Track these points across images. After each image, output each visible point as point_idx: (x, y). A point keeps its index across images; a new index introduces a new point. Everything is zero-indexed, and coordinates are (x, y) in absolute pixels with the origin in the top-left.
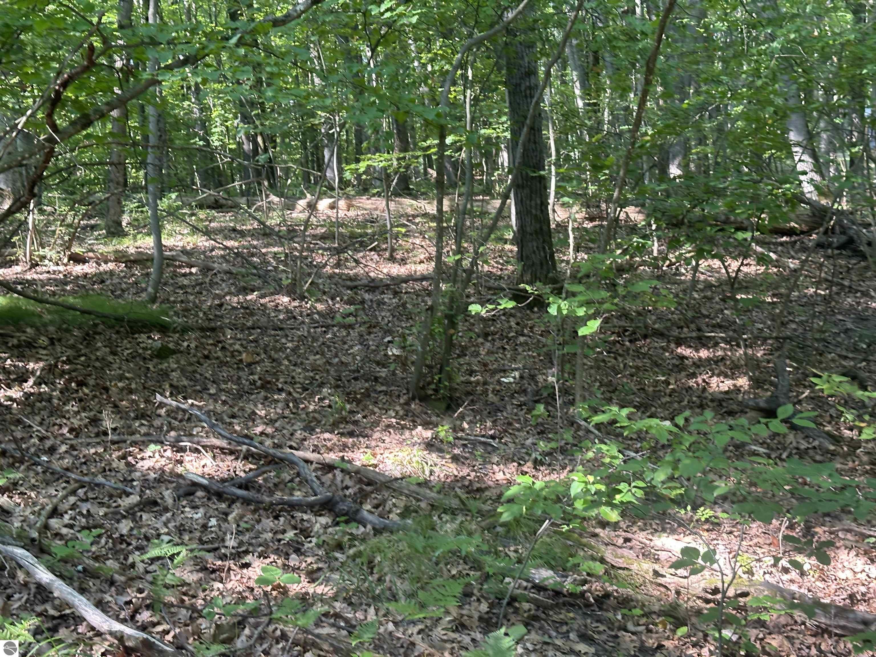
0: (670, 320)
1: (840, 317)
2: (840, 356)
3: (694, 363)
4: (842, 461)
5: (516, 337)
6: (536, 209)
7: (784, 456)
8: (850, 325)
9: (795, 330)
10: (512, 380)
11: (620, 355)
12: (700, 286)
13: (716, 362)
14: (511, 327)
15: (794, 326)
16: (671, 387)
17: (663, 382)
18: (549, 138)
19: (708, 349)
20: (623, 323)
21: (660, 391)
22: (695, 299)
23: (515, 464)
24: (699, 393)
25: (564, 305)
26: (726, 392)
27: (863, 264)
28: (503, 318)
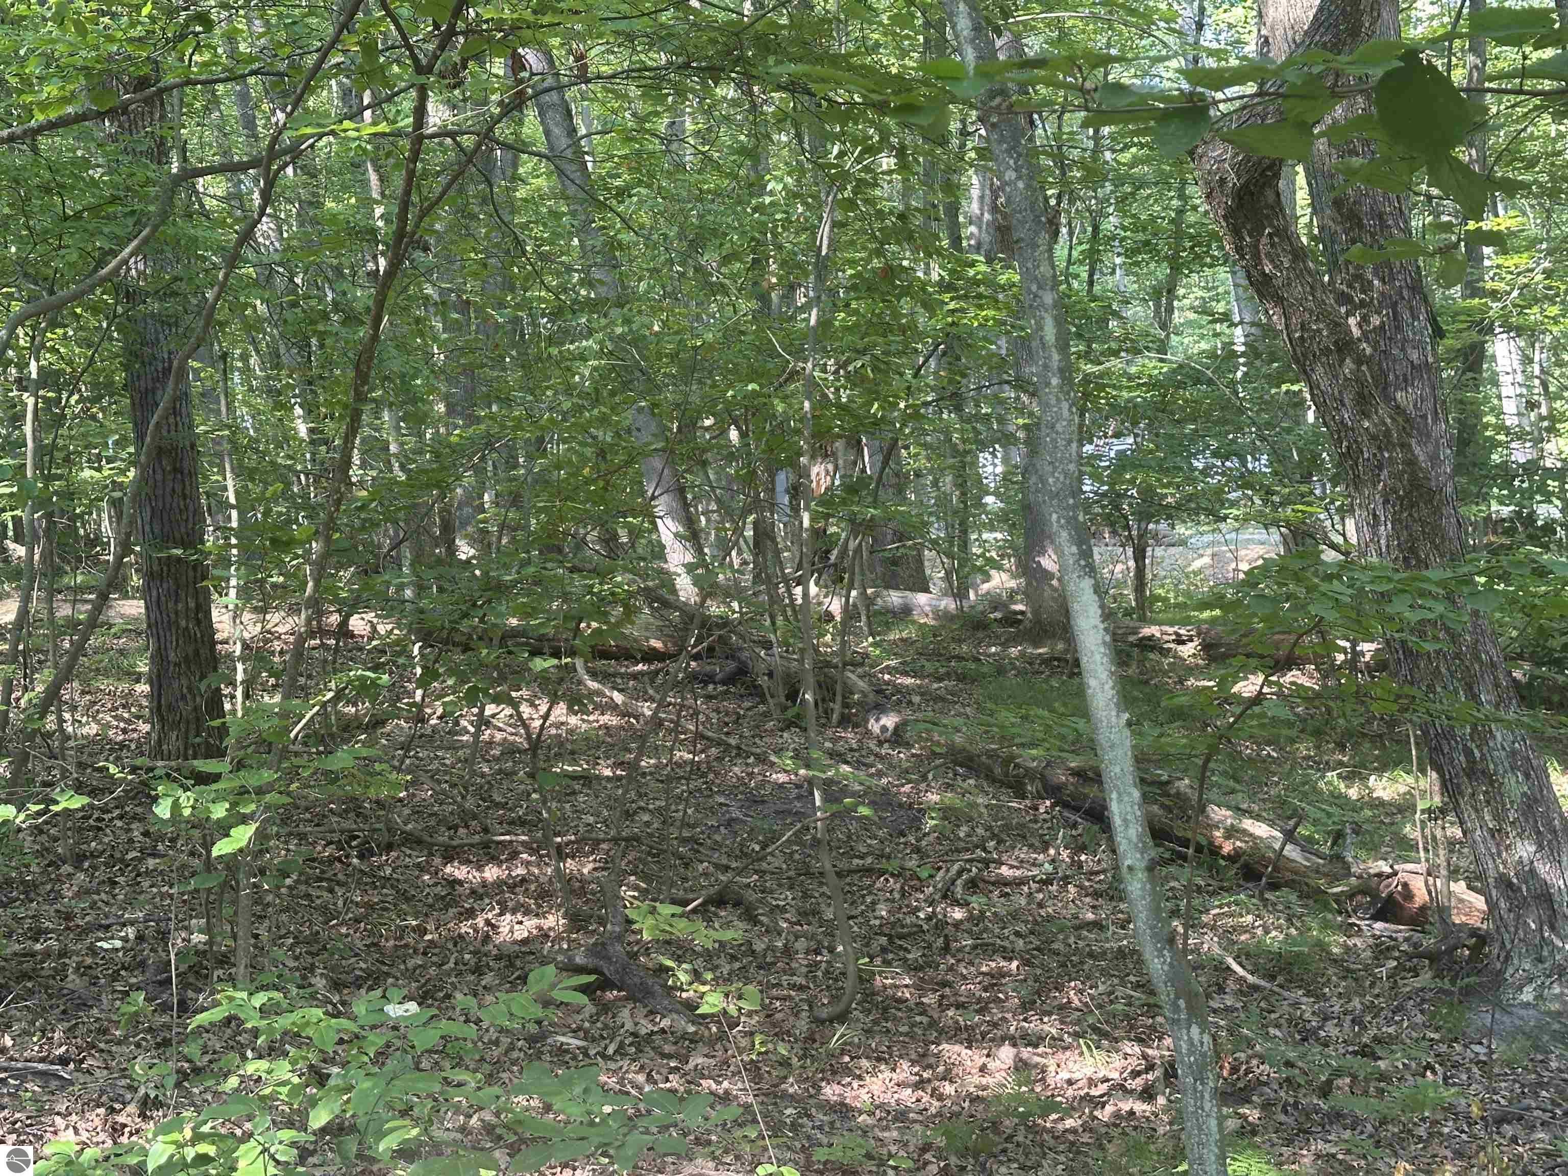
0: (435, 814)
1: (722, 800)
2: (717, 866)
3: (473, 892)
4: (706, 1050)
5: (140, 860)
6: (187, 618)
7: (610, 1051)
8: (736, 813)
9: (648, 824)
10: (118, 944)
11: (339, 883)
12: (496, 752)
13: (512, 888)
14: (131, 841)
15: (646, 818)
16: (428, 937)
17: (414, 929)
18: (225, 489)
19: (499, 866)
20: (348, 825)
21: (406, 946)
22: (483, 775)
23: (101, 1111)
24: (478, 944)
25: (186, 799)
26: (525, 942)
27: (762, 708)
28: (119, 823)
